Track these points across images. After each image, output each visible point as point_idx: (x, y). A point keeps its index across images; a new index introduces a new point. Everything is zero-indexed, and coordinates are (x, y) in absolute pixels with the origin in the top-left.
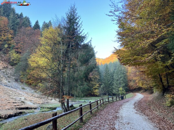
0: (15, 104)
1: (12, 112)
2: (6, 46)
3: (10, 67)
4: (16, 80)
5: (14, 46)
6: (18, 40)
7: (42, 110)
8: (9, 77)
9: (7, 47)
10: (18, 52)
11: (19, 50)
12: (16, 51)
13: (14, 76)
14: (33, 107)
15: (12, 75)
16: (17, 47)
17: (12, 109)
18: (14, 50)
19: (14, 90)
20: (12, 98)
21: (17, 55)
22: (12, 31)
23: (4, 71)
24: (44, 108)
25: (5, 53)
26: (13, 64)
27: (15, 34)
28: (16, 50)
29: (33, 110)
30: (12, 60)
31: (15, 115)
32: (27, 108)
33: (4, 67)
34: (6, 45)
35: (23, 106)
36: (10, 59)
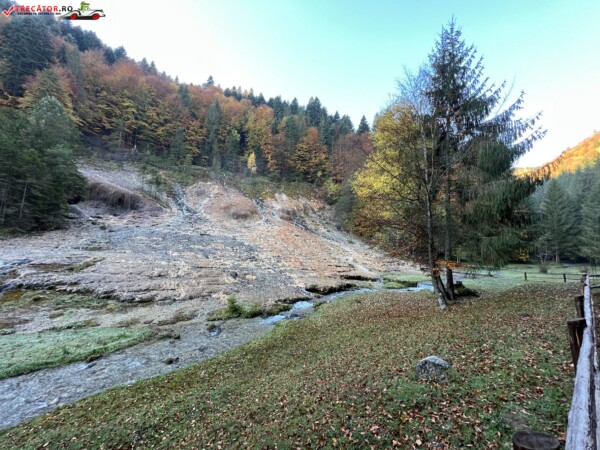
0: (339, 269)
1: (334, 283)
3: (328, 207)
4: (339, 228)
5: (330, 172)
6: (335, 161)
7: (386, 285)
8: (328, 223)
9: (321, 176)
10: (336, 181)
11: (339, 177)
12: (333, 180)
13: (334, 221)
14: (369, 277)
15: (332, 220)
16: (334, 172)
17: (334, 276)
18: (331, 178)
19: (336, 244)
20: (334, 258)
21: (336, 186)
22: (325, 148)
23: (320, 214)
24: (389, 281)
25: (319, 186)
26: (331, 203)
27: (329, 152)
28: (334, 178)
29: (370, 282)
30: (330, 195)
31: (340, 289)
32: (359, 278)
33: (320, 209)
34: (319, 172)
35: (352, 274)
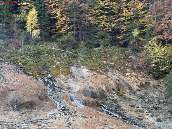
2: (136, 33)
5: (152, 29)
8: (156, 108)
9: (139, 35)
15: (163, 103)
16: (159, 29)
18: (155, 38)
21: (163, 49)
23: (142, 93)
28: (160, 37)
30: (155, 64)
34: (136, 30)
36: (149, 62)
